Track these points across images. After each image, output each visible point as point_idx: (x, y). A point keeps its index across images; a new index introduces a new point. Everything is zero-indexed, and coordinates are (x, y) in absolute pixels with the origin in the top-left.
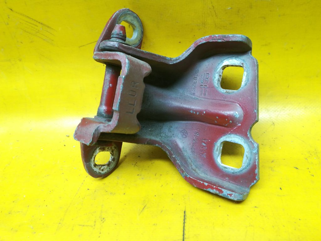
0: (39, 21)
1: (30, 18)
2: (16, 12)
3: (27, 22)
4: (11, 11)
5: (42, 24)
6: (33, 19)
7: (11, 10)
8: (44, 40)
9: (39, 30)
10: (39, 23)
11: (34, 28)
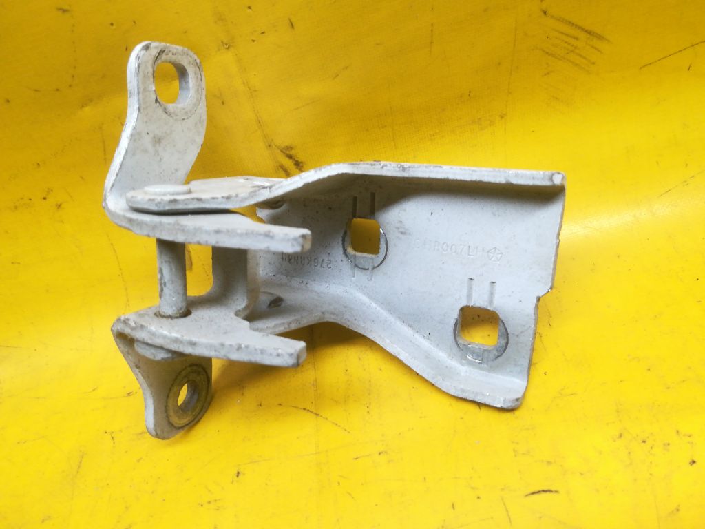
0: (587, 28)
1: (573, 24)
2: (552, 17)
3: (562, 33)
4: (542, 14)
5: (589, 33)
6: (576, 26)
7: (545, 13)
8: (577, 65)
9: (576, 48)
10: (586, 31)
11: (569, 44)
